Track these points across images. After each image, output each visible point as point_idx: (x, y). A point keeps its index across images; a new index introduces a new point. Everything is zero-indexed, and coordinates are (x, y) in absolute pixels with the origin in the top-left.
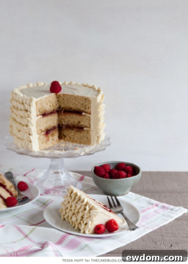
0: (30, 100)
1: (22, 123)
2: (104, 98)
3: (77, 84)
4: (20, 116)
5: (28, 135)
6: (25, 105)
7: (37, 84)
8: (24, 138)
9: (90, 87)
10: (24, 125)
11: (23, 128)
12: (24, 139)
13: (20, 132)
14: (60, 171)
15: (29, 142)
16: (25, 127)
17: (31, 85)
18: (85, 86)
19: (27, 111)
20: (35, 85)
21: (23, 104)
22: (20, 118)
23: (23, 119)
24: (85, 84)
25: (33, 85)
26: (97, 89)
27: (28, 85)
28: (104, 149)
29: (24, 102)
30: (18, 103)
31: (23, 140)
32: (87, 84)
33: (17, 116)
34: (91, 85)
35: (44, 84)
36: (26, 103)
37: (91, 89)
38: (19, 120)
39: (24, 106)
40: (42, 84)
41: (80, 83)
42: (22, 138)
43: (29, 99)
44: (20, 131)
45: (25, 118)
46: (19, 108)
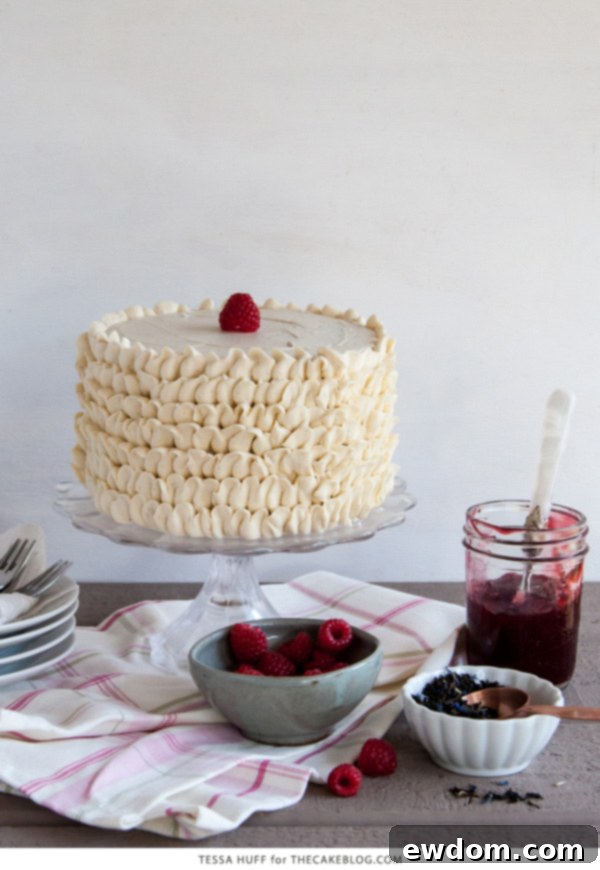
0: (162, 357)
1: (128, 435)
2: (393, 348)
3: (289, 307)
4: (121, 416)
5: (153, 477)
6: (141, 374)
7: (157, 309)
8: (137, 489)
9: (339, 317)
10: (135, 446)
11: (135, 454)
12: (135, 493)
13: (122, 469)
14: (242, 597)
15: (156, 503)
16: (141, 452)
17: (140, 313)
18: (319, 313)
19: (148, 396)
20: (152, 313)
21: (132, 372)
22: (123, 421)
23: (133, 423)
24: (320, 306)
25: (144, 310)
26: (364, 322)
27: (128, 311)
28: (400, 519)
29: (137, 365)
30: (115, 368)
31: (131, 497)
32: (325, 308)
33: (109, 414)
34: (340, 309)
35: (180, 311)
36: (143, 370)
37: (343, 322)
38: (115, 425)
39: (138, 381)
40: (174, 308)
41: (301, 304)
42: (130, 490)
43: (156, 357)
44: (118, 465)
45: (141, 421)
46: (116, 385)
